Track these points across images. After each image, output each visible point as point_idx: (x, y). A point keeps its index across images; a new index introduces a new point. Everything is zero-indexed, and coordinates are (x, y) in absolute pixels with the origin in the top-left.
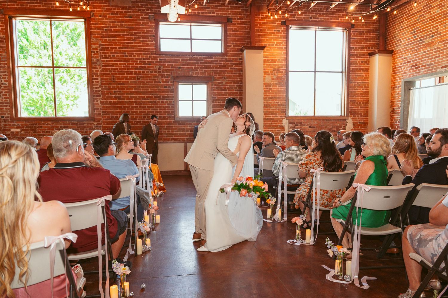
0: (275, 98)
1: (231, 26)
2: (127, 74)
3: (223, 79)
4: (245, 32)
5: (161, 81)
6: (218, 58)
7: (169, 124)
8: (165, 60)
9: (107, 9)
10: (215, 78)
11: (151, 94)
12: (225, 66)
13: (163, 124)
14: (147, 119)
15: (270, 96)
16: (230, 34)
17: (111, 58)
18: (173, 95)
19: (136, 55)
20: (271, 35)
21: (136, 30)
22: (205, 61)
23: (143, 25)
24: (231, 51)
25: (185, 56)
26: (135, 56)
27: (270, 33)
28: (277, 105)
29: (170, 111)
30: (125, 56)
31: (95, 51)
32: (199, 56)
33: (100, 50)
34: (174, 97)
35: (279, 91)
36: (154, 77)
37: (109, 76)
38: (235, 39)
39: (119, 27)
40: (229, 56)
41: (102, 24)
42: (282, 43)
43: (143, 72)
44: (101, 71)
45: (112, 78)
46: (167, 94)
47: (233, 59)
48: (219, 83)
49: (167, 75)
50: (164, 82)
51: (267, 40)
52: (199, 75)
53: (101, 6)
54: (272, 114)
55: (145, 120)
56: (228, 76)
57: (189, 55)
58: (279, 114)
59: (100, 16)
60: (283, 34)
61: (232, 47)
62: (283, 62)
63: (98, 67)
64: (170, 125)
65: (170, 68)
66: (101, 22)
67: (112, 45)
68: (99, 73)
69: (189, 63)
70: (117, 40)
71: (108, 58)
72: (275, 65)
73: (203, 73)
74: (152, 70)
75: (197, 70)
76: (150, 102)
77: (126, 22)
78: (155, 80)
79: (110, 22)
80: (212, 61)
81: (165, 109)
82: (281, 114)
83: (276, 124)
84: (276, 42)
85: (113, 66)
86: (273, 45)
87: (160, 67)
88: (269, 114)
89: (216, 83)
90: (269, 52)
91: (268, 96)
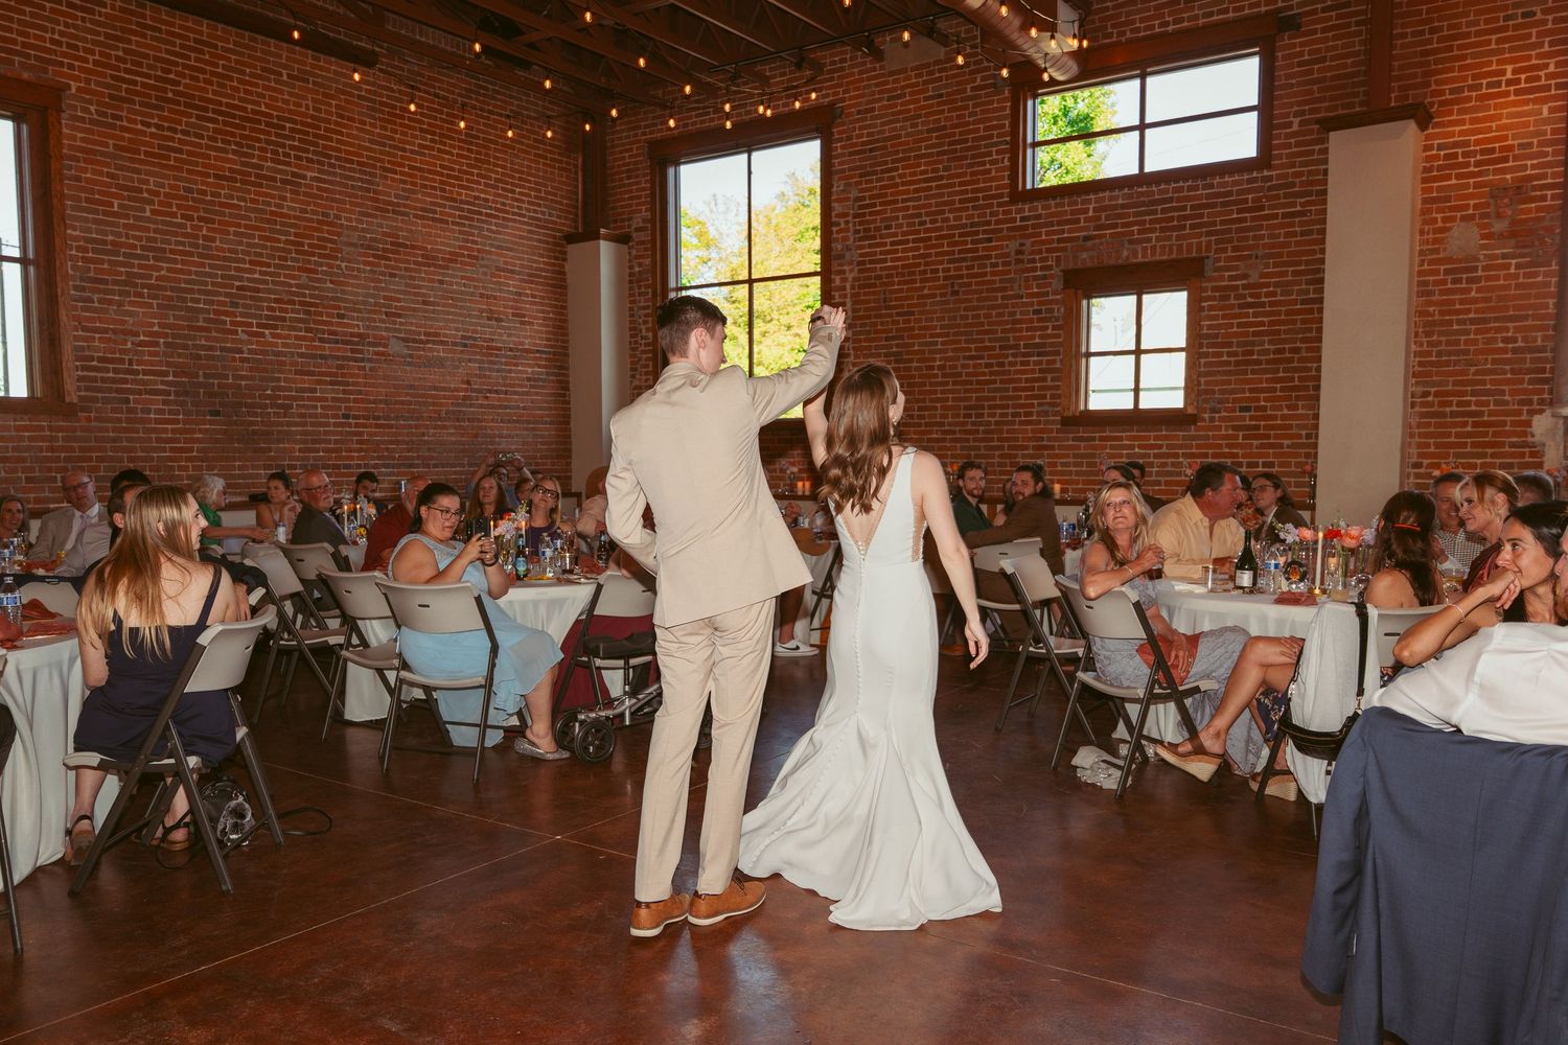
0: (1496, 319)
1: (1294, 46)
2: (922, 281)
3: (1250, 262)
4: (1357, 54)
5: (1023, 291)
6: (1236, 183)
7: (1042, 439)
8: (1039, 217)
9: (876, 85)
10: (1219, 260)
11: (990, 340)
12: (1262, 208)
13: (1024, 439)
14: (973, 424)
15: (1468, 311)
16: (1288, 76)
17: (882, 237)
18: (1058, 336)
19: (951, 216)
20: (1489, 42)
21: (954, 134)
22: (1179, 200)
23: (975, 114)
24: (1289, 146)
25: (1107, 194)
26: (948, 219)
27: (1478, 33)
28: (1505, 351)
29: (1049, 393)
30: (921, 224)
31: (842, 221)
32: (1158, 184)
33: (855, 216)
34: (1060, 344)
35: (1518, 286)
36: (1001, 281)
37: (874, 293)
38: (1311, 92)
39: (907, 135)
40: (1282, 166)
41: (861, 136)
42: (1546, 66)
43: (968, 268)
44: (855, 279)
45: (882, 296)
46: (1041, 337)
47: (1301, 174)
48: (1231, 278)
49: (1042, 268)
50: (1032, 295)
51: (1461, 68)
52: (1157, 258)
53: (862, 80)
54: (1474, 393)
55: (969, 427)
56: (1273, 246)
57: (1121, 188)
58: (1513, 393)
59: (859, 112)
60: (1550, 26)
61: (1295, 127)
62: (1546, 154)
63: (846, 268)
64: (1045, 443)
65: (1055, 245)
66: (861, 128)
67: (885, 195)
68: (848, 286)
69: (1119, 216)
70: (900, 176)
71: (874, 237)
72: (1504, 171)
73: (1171, 246)
74: (997, 256)
75: (1149, 240)
76: (988, 365)
77: (927, 115)
78: (1005, 289)
79: (883, 124)
80: (1208, 196)
81: (1032, 389)
82: (1525, 392)
83: (1495, 434)
84: (1509, 68)
85: (885, 261)
86: (1499, 84)
87: (1024, 245)
88: (1464, 394)
89: (1222, 278)
90: (1473, 121)
91: (1458, 312)
